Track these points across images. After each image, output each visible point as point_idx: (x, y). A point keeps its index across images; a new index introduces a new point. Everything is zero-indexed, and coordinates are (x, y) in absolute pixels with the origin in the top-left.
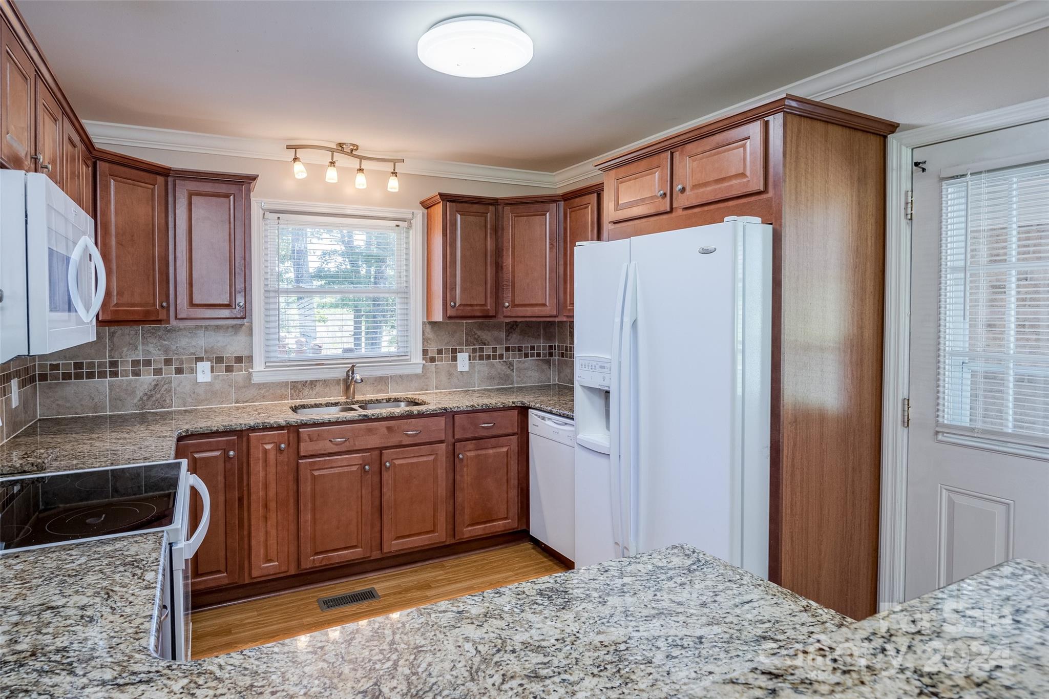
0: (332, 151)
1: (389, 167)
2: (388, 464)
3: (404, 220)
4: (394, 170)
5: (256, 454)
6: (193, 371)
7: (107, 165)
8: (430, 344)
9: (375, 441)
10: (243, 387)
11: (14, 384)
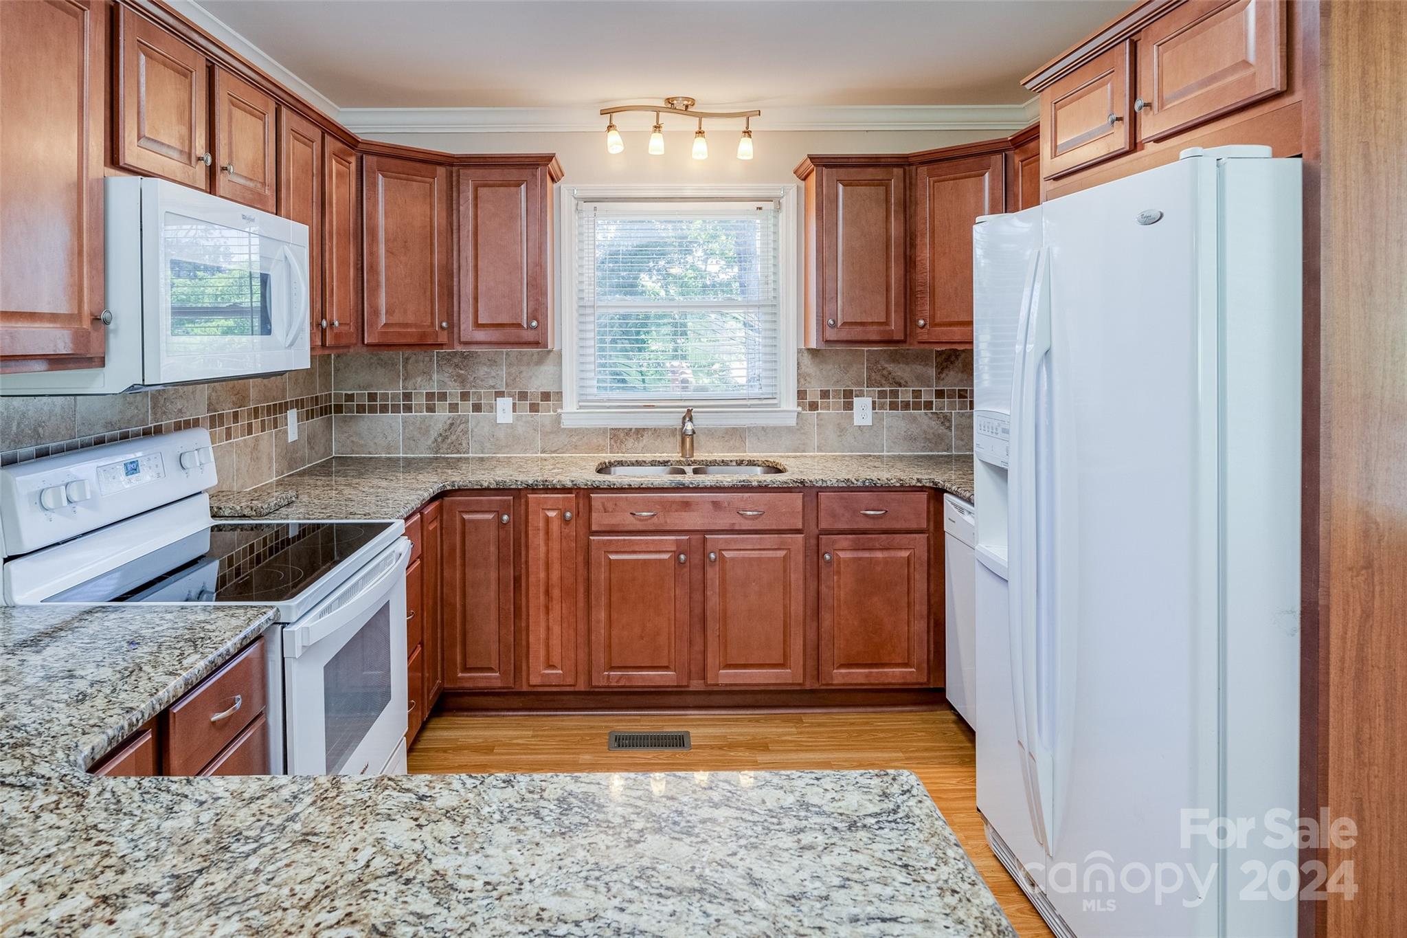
0: (657, 110)
1: (740, 124)
2: (712, 556)
3: (769, 200)
4: (747, 128)
5: (537, 522)
6: (492, 408)
7: (375, 158)
8: (809, 382)
9: (693, 520)
10: (551, 433)
11: (292, 415)
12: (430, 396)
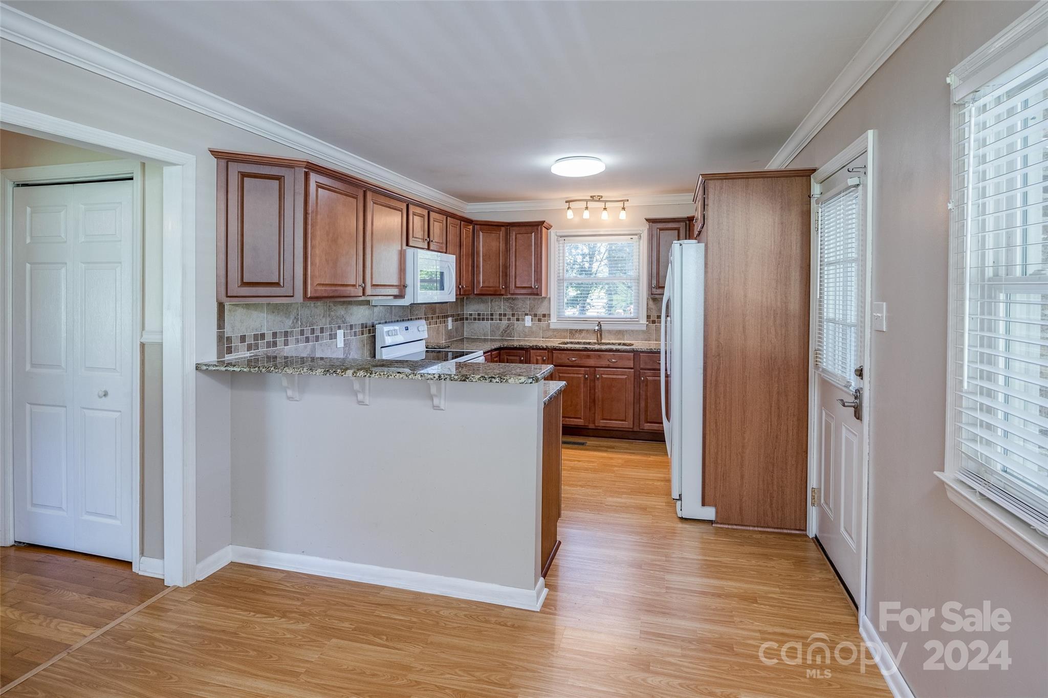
0: (587, 201)
1: (621, 204)
2: (598, 376)
3: (636, 235)
4: (624, 206)
5: (533, 360)
6: (523, 320)
7: (479, 226)
8: (652, 312)
9: (591, 362)
10: (547, 330)
11: (450, 319)
12: (500, 315)
